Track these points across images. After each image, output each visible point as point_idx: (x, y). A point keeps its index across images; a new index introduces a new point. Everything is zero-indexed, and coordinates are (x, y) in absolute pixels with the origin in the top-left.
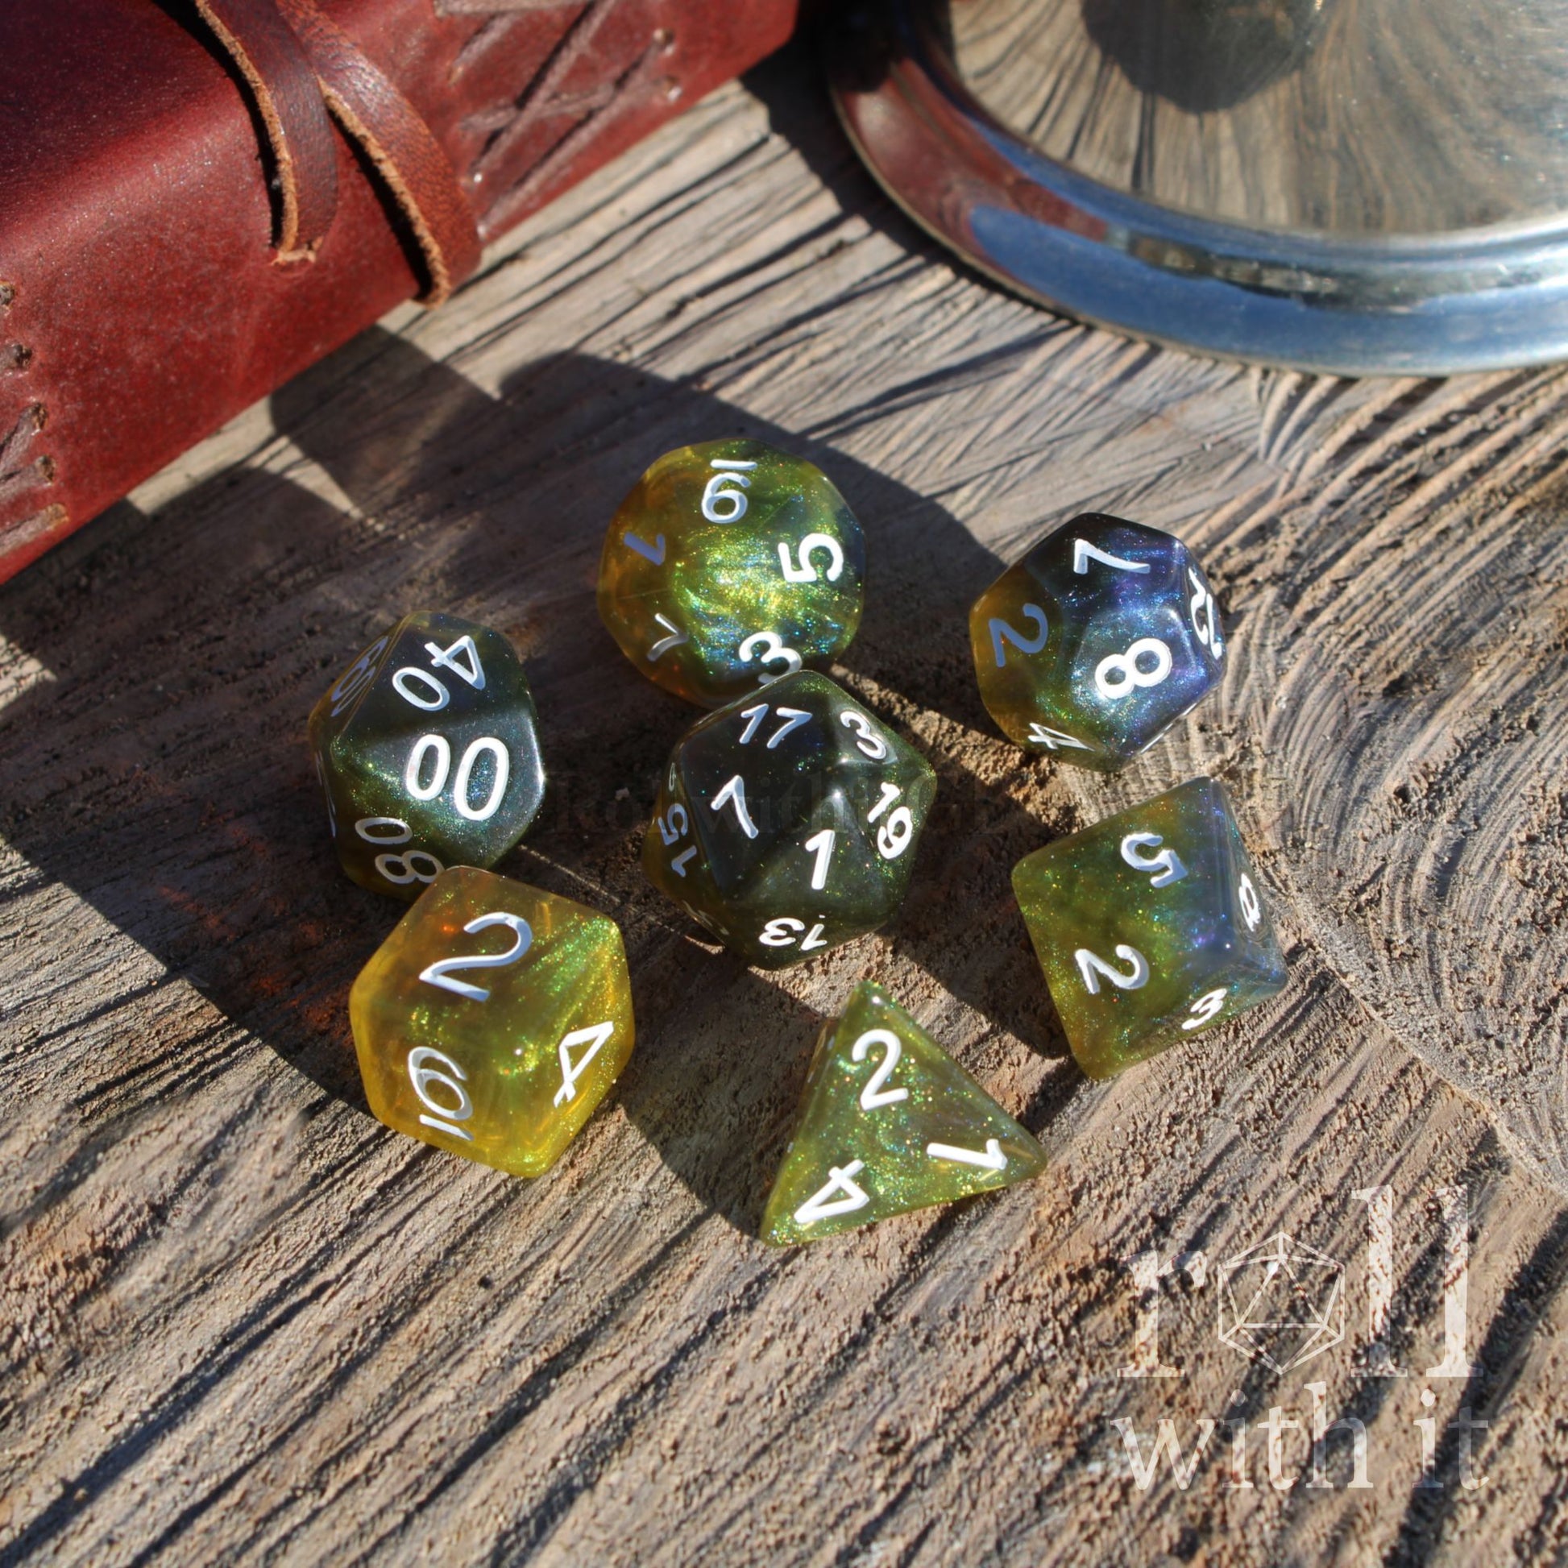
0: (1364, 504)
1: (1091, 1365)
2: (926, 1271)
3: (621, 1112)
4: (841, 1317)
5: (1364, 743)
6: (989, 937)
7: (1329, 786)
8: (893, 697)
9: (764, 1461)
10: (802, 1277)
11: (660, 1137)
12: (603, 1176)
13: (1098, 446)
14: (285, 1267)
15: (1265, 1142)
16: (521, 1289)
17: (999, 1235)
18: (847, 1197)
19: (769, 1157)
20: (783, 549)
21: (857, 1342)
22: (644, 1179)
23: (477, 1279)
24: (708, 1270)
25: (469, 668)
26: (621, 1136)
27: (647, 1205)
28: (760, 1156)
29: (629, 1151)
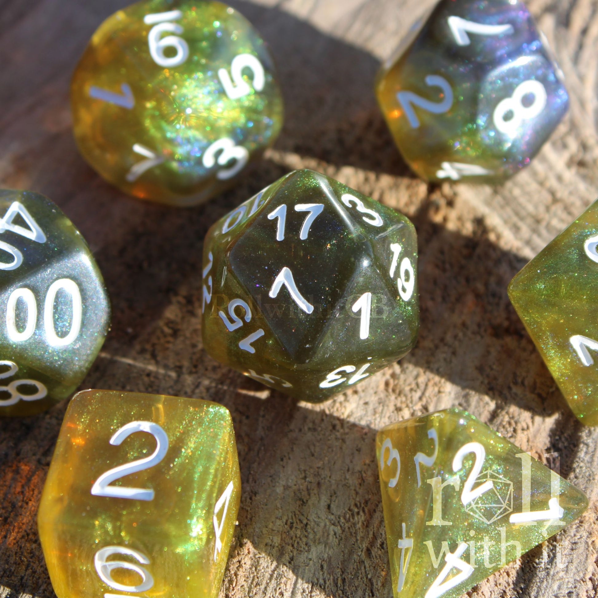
3: (249, 545)
6: (465, 335)
11: (287, 557)
17: (572, 567)
18: (459, 571)
19: (375, 551)
20: (223, 73)
25: (27, 227)
26: (256, 565)
28: (368, 552)
29: (267, 575)
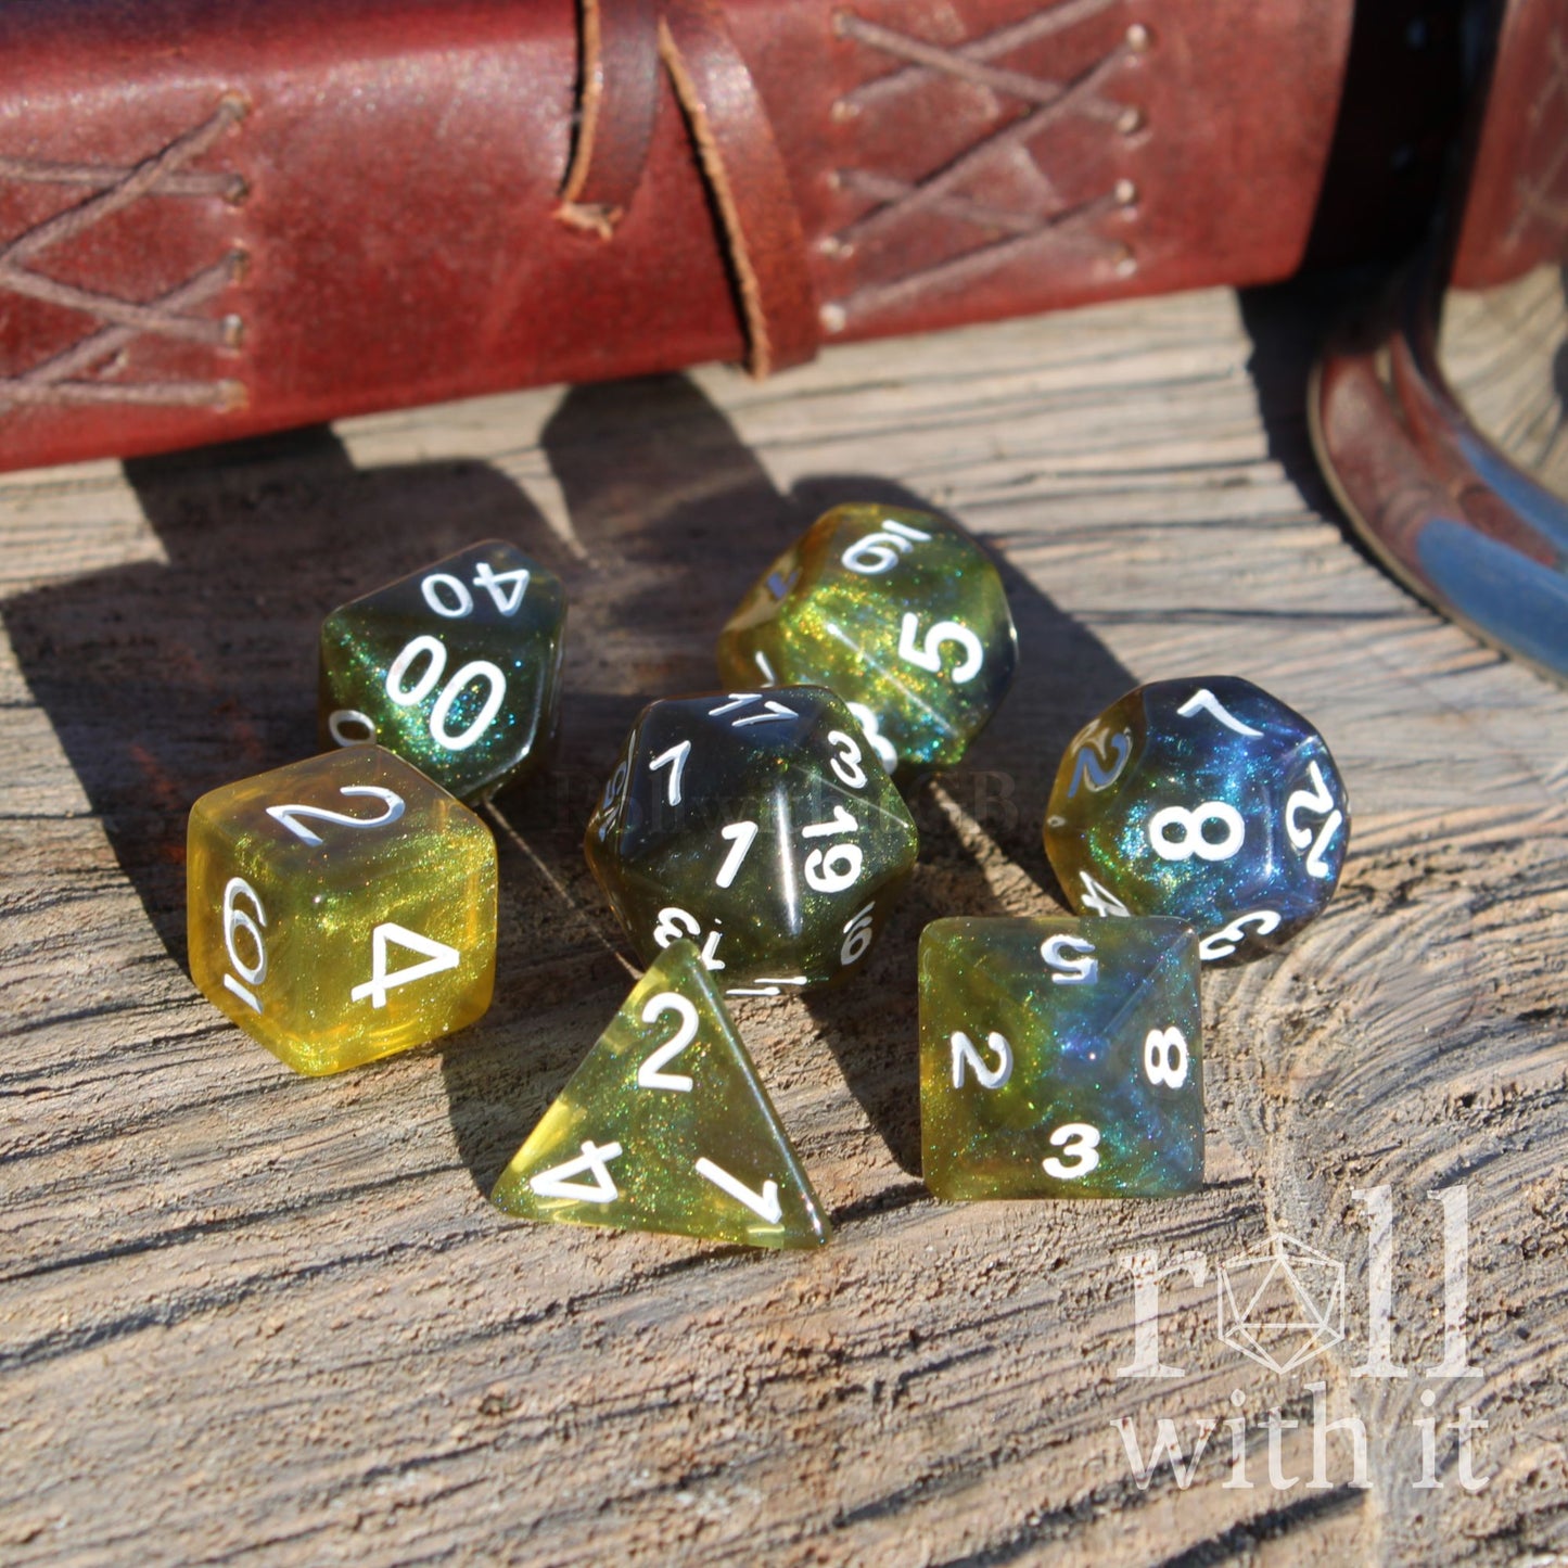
1: (750, 1420)
2: (642, 1290)
3: (439, 1060)
4: (528, 1295)
5: (1460, 1045)
7: (1393, 1067)
8: (987, 843)
9: (358, 1372)
10: (511, 1247)
11: (461, 1093)
12: (380, 1103)
13: (1373, 717)
17: (739, 1286)
18: (595, 1183)
20: (910, 620)
21: (528, 1320)
22: (419, 1120)
24: (424, 1209)
25: (508, 597)
26: (423, 1079)
27: (405, 1140)
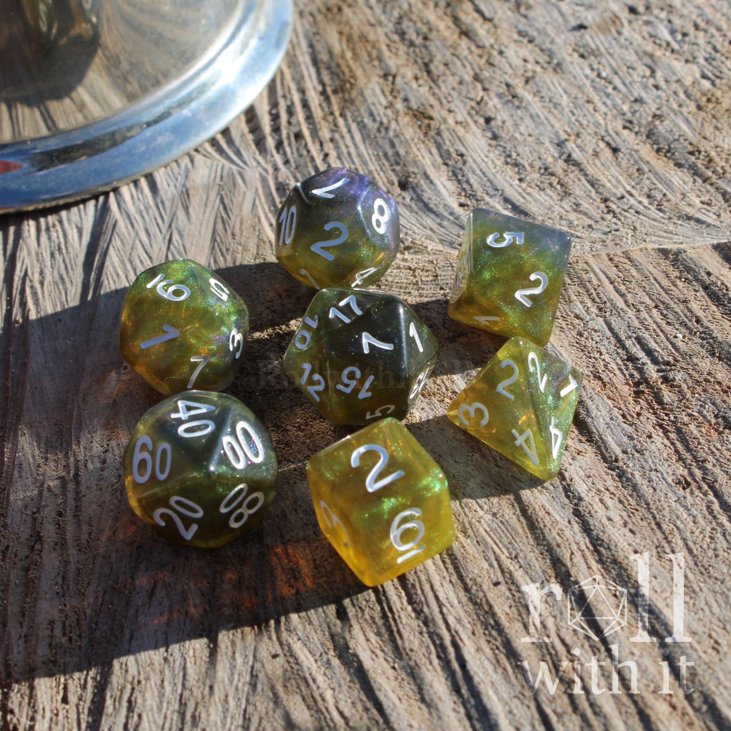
0: (296, 154)
1: (688, 407)
2: (601, 438)
4: (604, 475)
5: (426, 205)
14: (430, 653)
15: (614, 312)
16: (510, 573)
17: (600, 407)
19: (500, 463)
21: (621, 475)
22: (479, 509)
23: (492, 586)
24: (548, 506)
25: (198, 408)
27: (494, 515)
28: (498, 466)
29: (459, 508)
